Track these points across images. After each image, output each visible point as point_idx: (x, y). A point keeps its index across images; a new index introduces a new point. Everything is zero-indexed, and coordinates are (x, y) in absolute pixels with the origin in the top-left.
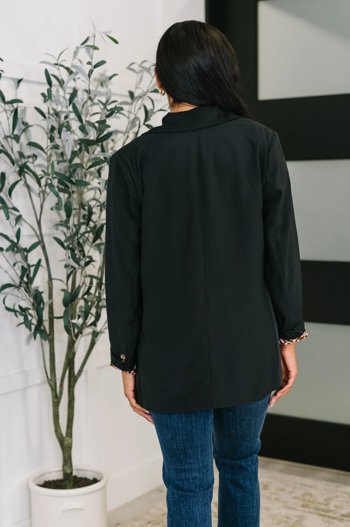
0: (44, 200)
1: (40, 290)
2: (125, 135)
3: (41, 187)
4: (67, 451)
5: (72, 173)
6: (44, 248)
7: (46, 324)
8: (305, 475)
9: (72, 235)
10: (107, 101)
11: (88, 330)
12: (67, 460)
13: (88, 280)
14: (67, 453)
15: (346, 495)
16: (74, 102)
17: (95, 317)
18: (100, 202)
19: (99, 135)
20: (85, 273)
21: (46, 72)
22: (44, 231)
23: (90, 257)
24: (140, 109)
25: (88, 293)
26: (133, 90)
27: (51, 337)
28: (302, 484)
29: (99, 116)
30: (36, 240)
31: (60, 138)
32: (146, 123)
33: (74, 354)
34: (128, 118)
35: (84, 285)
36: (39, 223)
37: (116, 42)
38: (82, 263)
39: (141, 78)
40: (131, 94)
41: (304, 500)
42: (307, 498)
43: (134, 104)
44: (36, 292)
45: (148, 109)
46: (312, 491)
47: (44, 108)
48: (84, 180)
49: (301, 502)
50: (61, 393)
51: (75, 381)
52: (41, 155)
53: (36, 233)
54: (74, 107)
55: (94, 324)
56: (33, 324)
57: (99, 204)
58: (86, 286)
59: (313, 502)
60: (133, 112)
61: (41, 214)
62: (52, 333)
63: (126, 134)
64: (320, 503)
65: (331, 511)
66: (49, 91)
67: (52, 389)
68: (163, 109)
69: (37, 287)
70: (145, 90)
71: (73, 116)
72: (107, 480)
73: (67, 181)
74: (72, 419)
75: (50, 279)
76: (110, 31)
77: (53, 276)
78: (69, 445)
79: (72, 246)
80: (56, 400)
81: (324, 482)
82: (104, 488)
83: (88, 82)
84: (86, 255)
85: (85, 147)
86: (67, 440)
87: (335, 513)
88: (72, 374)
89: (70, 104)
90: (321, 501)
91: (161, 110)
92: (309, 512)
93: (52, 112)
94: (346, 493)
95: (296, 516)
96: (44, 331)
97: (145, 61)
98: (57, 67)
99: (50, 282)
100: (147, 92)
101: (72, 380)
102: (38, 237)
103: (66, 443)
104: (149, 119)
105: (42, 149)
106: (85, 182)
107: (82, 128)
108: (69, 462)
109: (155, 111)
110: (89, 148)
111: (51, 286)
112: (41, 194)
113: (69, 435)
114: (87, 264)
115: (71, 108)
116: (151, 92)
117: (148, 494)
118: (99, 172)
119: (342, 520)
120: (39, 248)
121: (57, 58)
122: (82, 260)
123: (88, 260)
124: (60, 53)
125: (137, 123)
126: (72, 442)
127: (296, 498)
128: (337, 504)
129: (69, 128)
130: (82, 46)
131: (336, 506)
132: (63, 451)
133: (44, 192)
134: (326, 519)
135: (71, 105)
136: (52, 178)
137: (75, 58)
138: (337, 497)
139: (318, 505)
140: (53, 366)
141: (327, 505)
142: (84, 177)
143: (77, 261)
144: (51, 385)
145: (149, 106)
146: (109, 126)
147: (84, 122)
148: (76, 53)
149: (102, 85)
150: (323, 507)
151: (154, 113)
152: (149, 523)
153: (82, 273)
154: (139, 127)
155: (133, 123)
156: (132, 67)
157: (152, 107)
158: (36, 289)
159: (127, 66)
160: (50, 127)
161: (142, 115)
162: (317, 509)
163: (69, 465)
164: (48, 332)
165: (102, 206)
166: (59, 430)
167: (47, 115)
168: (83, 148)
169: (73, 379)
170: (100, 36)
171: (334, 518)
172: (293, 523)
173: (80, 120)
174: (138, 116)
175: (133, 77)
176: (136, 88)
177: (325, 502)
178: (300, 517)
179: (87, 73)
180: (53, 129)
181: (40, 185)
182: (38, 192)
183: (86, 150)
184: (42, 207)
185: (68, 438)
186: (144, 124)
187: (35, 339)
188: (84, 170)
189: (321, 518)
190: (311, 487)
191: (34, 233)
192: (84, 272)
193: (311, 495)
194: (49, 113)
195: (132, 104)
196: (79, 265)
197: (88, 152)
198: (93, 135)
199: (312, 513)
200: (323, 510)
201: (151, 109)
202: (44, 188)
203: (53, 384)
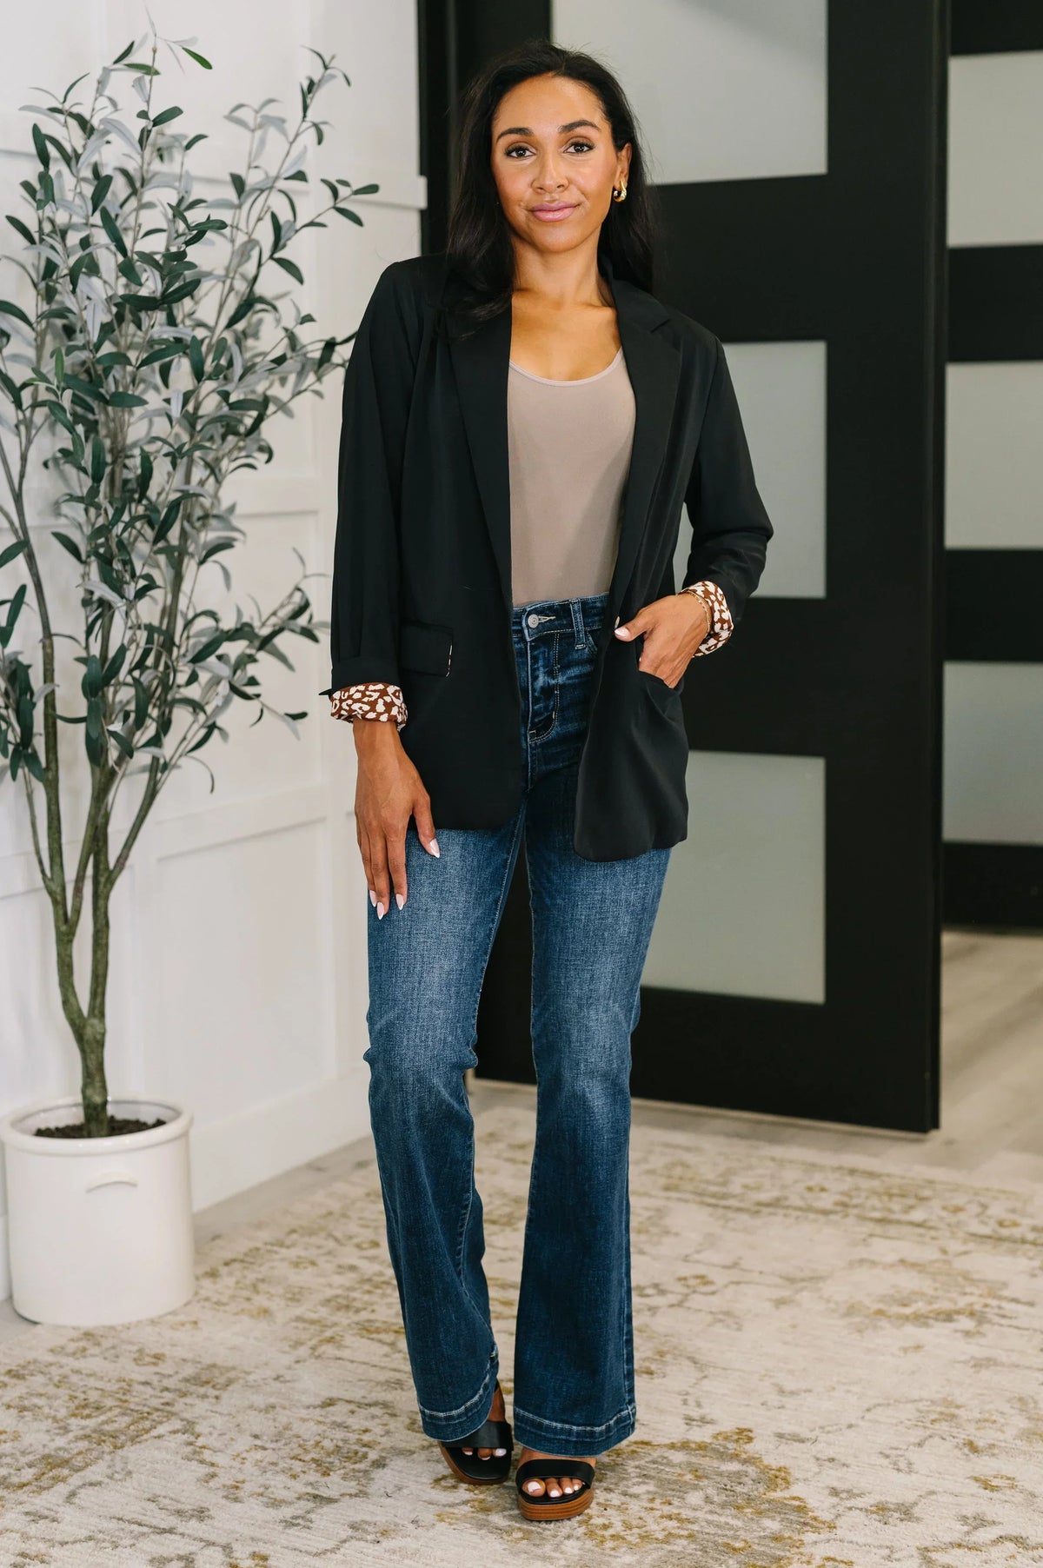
0: (29, 441)
1: (24, 659)
2: (224, 282)
3: (23, 411)
4: (92, 1052)
5: (103, 377)
6: (31, 559)
7: (39, 743)
8: (675, 1127)
9: (106, 523)
10: (181, 200)
11: (143, 758)
12: (94, 1074)
13: (142, 636)
14: (93, 1056)
15: (771, 1164)
16: (103, 204)
17: (157, 722)
18: (171, 445)
19: (169, 286)
20: (138, 617)
21: (36, 129)
22: (30, 520)
23: (148, 577)
24: (259, 219)
25: (140, 665)
26: (241, 171)
27: (50, 775)
28: (666, 1145)
29: (163, 237)
30: (10, 540)
31: (74, 291)
32: (277, 256)
33: (107, 817)
34: (233, 241)
35: (133, 647)
36: (18, 498)
37: (205, 64)
38: (130, 591)
39: (263, 142)
40: (238, 183)
41: (669, 1177)
42: (678, 1171)
43: (246, 207)
44: (14, 667)
45: (282, 220)
46: (689, 1158)
47: (30, 218)
48: (130, 392)
49: (662, 1181)
50: (77, 911)
51: (111, 882)
52: (18, 332)
53: (12, 523)
54: (105, 215)
55: (156, 741)
56: (10, 742)
57: (166, 449)
58: (138, 645)
59: (691, 1179)
60: (242, 225)
61: (22, 476)
62: (53, 765)
63: (228, 282)
64: (708, 1182)
65: (734, 1196)
66: (44, 178)
67: (55, 902)
68: (317, 220)
69: (17, 653)
70: (273, 173)
71: (101, 237)
72: (191, 1122)
73: (90, 396)
74: (105, 976)
75: (48, 634)
76: (194, 40)
77: (54, 630)
78: (99, 1037)
79: (105, 551)
80: (64, 928)
81: (721, 1140)
82: (184, 1135)
83: (138, 158)
84: (138, 574)
85: (131, 312)
86: (92, 1026)
87: (742, 1201)
88: (102, 867)
89: (94, 211)
90: (711, 1176)
91: (312, 224)
92: (679, 1200)
93: (47, 228)
94: (773, 1159)
95: (647, 1209)
96: (34, 757)
97: (271, 101)
98: (61, 117)
99: (47, 642)
100: (277, 178)
101: (102, 880)
102: (15, 532)
103: (89, 1032)
104: (284, 246)
105: (23, 317)
106: (133, 396)
107: (127, 270)
108: (97, 1078)
109: (299, 224)
110: (143, 315)
111: (49, 651)
112: (22, 428)
113: (97, 1012)
114: (140, 594)
115: (97, 219)
116: (286, 179)
117: (289, 1175)
118: (165, 373)
119: (757, 1212)
120: (20, 560)
121: (62, 100)
122: (128, 583)
123: (142, 583)
124: (68, 86)
125: (255, 253)
126: (105, 1029)
127: (651, 1172)
128: (749, 1181)
129: (93, 269)
130: (118, 66)
131: (746, 1187)
132: (83, 1051)
133: (28, 424)
134: (720, 1211)
135: (98, 214)
136: (58, 387)
137: (101, 95)
138: (750, 1167)
139: (703, 1186)
140: (56, 845)
141: (724, 1184)
142: (131, 386)
143: (117, 586)
144: (51, 893)
145: (284, 216)
146: (192, 266)
147: (129, 254)
148: (102, 83)
149: (161, 157)
150: (713, 1189)
151: (297, 231)
152: (294, 1231)
153: (127, 614)
154: (260, 265)
155: (243, 253)
156: (239, 114)
157: (291, 218)
158: (13, 657)
159: (226, 112)
160: (43, 264)
161: (265, 235)
162: (701, 1194)
163: (98, 1084)
164: (44, 764)
165: (177, 455)
166: (72, 1000)
167: (36, 236)
168: (128, 316)
169: (105, 879)
170: (169, 50)
171: (739, 1210)
172: (641, 1223)
173: (122, 248)
174: (254, 236)
175: (243, 140)
176: (249, 167)
177: (721, 1180)
178: (658, 1210)
179: (137, 135)
180: (51, 267)
181: (18, 403)
182: (15, 422)
183: (133, 322)
184: (24, 459)
185: (95, 1021)
186: (271, 257)
187: (14, 777)
188: (129, 368)
189: (710, 1210)
190: (688, 1149)
191: (6, 525)
192: (133, 614)
193: (686, 1166)
194: (41, 230)
195: (239, 207)
196: (122, 597)
197: (139, 327)
198: (151, 284)
199: (686, 1201)
200: (714, 1196)
201: (288, 221)
202: (28, 413)
203: (59, 890)
